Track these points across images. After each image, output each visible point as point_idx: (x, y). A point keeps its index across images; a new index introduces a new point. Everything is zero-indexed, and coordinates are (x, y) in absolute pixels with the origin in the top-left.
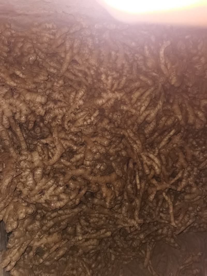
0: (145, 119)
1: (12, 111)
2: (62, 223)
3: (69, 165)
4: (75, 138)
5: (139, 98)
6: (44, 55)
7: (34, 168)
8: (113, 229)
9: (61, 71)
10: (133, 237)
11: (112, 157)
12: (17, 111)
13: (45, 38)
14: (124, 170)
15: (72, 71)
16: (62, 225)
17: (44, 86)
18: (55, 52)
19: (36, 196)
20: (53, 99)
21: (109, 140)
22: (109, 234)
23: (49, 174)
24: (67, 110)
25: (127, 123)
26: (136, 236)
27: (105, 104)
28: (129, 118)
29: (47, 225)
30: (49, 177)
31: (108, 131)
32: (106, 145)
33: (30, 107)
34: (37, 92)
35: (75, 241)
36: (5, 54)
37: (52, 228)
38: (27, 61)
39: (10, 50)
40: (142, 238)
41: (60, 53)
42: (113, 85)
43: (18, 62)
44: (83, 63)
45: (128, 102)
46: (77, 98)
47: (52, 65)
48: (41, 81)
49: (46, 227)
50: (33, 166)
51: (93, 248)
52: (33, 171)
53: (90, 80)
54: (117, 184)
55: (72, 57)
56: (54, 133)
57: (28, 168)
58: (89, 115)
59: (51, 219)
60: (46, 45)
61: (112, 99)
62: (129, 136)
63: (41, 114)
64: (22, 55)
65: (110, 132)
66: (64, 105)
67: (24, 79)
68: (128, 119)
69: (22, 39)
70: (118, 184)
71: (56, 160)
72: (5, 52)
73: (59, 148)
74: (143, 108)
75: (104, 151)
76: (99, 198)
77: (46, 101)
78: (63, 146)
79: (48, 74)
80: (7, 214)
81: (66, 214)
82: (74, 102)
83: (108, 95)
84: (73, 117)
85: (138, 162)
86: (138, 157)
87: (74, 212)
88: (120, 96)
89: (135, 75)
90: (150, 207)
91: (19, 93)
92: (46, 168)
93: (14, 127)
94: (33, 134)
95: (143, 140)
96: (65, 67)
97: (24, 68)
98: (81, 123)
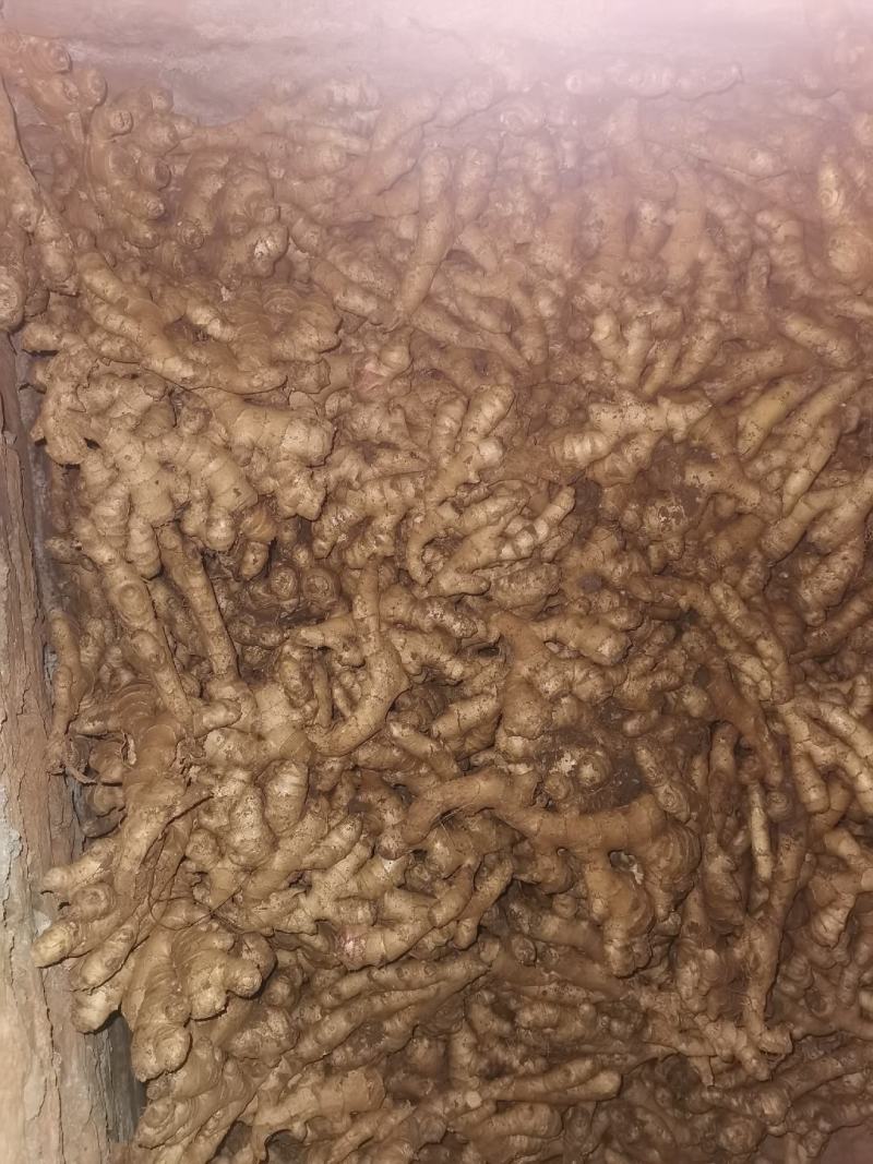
0: (805, 534)
1: (170, 496)
2: (388, 1026)
3: (426, 753)
4: (458, 624)
5: (778, 430)
6: (316, 233)
7: (267, 766)
8: (626, 1059)
9: (399, 306)
10: (720, 1100)
11: (635, 721)
12: (194, 497)
13: (327, 153)
14: (693, 784)
15: (445, 301)
16: (387, 1034)
17: (319, 377)
18: (369, 218)
19: (273, 901)
20: (360, 436)
21: (624, 638)
22: (607, 1082)
23: (330, 794)
24: (421, 487)
25: (710, 552)
26: (740, 1100)
27: (608, 460)
28: (721, 525)
29: (320, 1036)
30: (331, 808)
31: (616, 590)
32: (606, 661)
33: (253, 476)
34: (286, 406)
35: (449, 1115)
36: (145, 227)
37: (345, 1046)
38: (242, 258)
39: (166, 211)
40: (773, 1115)
41: (394, 218)
42: (647, 367)
43: (201, 268)
44: (500, 261)
45: (720, 447)
46: (474, 430)
47: (354, 278)
48: (304, 353)
49: (316, 1045)
50: (263, 754)
51: (529, 1145)
52: (260, 780)
53: (531, 343)
54: (659, 855)
55: (451, 234)
56: (359, 597)
57: (237, 765)
58: (526, 511)
59: (337, 1003)
60: (326, 185)
61: (642, 436)
62: (721, 618)
63: (305, 510)
64: (222, 234)
65: (627, 595)
66: (411, 465)
67: (228, 344)
68: (717, 531)
69: (222, 162)
70: (666, 857)
71: (368, 730)
72: (143, 221)
73: (380, 671)
74: (797, 481)
75: (598, 693)
76: (568, 912)
77: (328, 447)
78: (399, 661)
79: (338, 321)
80: (141, 983)
81: (408, 986)
82: (453, 452)
83: (623, 417)
84: (450, 521)
85: (764, 745)
86: (761, 721)
87: (445, 979)
88: (687, 420)
89: (762, 318)
90: (812, 962)
91: (204, 411)
92: (319, 765)
93: (180, 568)
94: (264, 598)
95: (792, 638)
96: (416, 282)
97: (226, 295)
98: (485, 552)
